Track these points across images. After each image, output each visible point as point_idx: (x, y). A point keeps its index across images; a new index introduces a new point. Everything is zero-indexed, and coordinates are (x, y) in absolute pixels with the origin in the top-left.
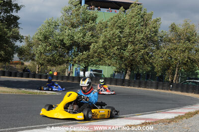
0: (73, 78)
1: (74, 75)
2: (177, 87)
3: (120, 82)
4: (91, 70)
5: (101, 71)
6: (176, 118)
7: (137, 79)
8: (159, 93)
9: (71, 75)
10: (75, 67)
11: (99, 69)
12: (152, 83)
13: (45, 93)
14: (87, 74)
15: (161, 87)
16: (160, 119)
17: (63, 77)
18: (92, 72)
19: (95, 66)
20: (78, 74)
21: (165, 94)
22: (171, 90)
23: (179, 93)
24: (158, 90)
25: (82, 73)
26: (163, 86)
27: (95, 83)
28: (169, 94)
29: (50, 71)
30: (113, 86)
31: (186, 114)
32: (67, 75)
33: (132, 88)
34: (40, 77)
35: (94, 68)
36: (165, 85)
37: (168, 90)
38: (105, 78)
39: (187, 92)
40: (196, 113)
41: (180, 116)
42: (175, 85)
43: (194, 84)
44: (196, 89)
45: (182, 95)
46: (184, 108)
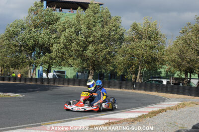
0: (36, 79)
1: (37, 77)
2: (140, 86)
3: (83, 83)
4: (54, 71)
5: (64, 72)
6: (140, 117)
8: (123, 93)
9: (34, 77)
10: (37, 69)
11: (62, 70)
12: (115, 83)
13: (8, 95)
14: (51, 75)
15: (124, 86)
16: (123, 118)
17: (26, 79)
18: (55, 73)
19: (58, 67)
20: (41, 75)
21: (129, 93)
22: (134, 89)
23: (143, 92)
24: (122, 90)
25: (45, 75)
26: (126, 86)
27: (59, 84)
28: (133, 93)
29: (13, 73)
30: (77, 87)
31: (149, 113)
32: (30, 77)
34: (3, 79)
35: (57, 70)
36: (128, 84)
37: (131, 89)
38: (69, 79)
39: (151, 91)
40: (160, 111)
41: (143, 115)
42: (138, 84)
43: (157, 83)
44: (160, 88)
45: (145, 95)
46: (148, 107)
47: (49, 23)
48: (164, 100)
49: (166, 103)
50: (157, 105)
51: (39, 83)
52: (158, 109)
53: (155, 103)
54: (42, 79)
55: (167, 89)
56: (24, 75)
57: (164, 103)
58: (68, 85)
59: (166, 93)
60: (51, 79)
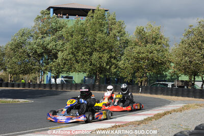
0: (45, 86)
1: (45, 82)
2: (145, 90)
4: (62, 77)
5: (71, 78)
7: (107, 83)
9: (42, 83)
10: (45, 76)
11: (70, 76)
13: (18, 101)
14: (59, 81)
16: (129, 121)
17: (34, 85)
18: (63, 79)
19: (65, 72)
20: (50, 80)
22: (140, 93)
23: (149, 95)
25: (53, 80)
26: (132, 89)
27: (67, 89)
28: (139, 97)
29: (22, 79)
31: (155, 116)
32: (38, 83)
34: (13, 86)
35: (66, 75)
36: (135, 88)
37: (137, 92)
38: (76, 84)
39: (156, 94)
40: (165, 114)
41: (149, 117)
42: (144, 88)
43: (162, 86)
44: (165, 90)
45: (151, 98)
46: (153, 109)
47: (56, 30)
48: (169, 102)
49: (171, 106)
50: (162, 108)
51: (47, 89)
52: (163, 111)
53: (161, 106)
54: (50, 85)
55: (172, 92)
57: (169, 106)
59: (172, 95)
60: (59, 84)
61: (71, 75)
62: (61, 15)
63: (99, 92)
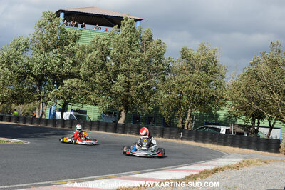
0: (47, 121)
1: (47, 117)
2: (189, 135)
3: (111, 128)
4: (72, 110)
5: (85, 112)
6: (187, 178)
7: (134, 123)
8: (165, 143)
9: (43, 117)
11: (82, 109)
12: (155, 129)
13: (8, 141)
14: (67, 116)
15: (167, 135)
16: (165, 179)
18: (72, 113)
19: (76, 104)
20: (55, 114)
21: (173, 144)
22: (181, 139)
23: (192, 143)
24: (164, 139)
25: (58, 115)
26: (170, 134)
28: (178, 145)
29: (16, 110)
30: (102, 132)
31: (201, 173)
32: (38, 117)
33: (128, 135)
34: (1, 119)
35: (75, 108)
36: (173, 131)
37: (176, 138)
38: (91, 122)
39: (203, 142)
40: (216, 170)
41: (192, 175)
42: (187, 132)
43: (213, 131)
44: (216, 138)
45: (196, 147)
46: (199, 163)
48: (221, 155)
49: (224, 160)
50: (209, 163)
51: (50, 126)
52: (213, 167)
53: (209, 159)
54: (54, 120)
55: (226, 141)
56: (31, 114)
57: (221, 160)
58: (91, 129)
59: (225, 145)
60: (67, 120)
61: (85, 108)
62: (75, 23)
63: (123, 135)
